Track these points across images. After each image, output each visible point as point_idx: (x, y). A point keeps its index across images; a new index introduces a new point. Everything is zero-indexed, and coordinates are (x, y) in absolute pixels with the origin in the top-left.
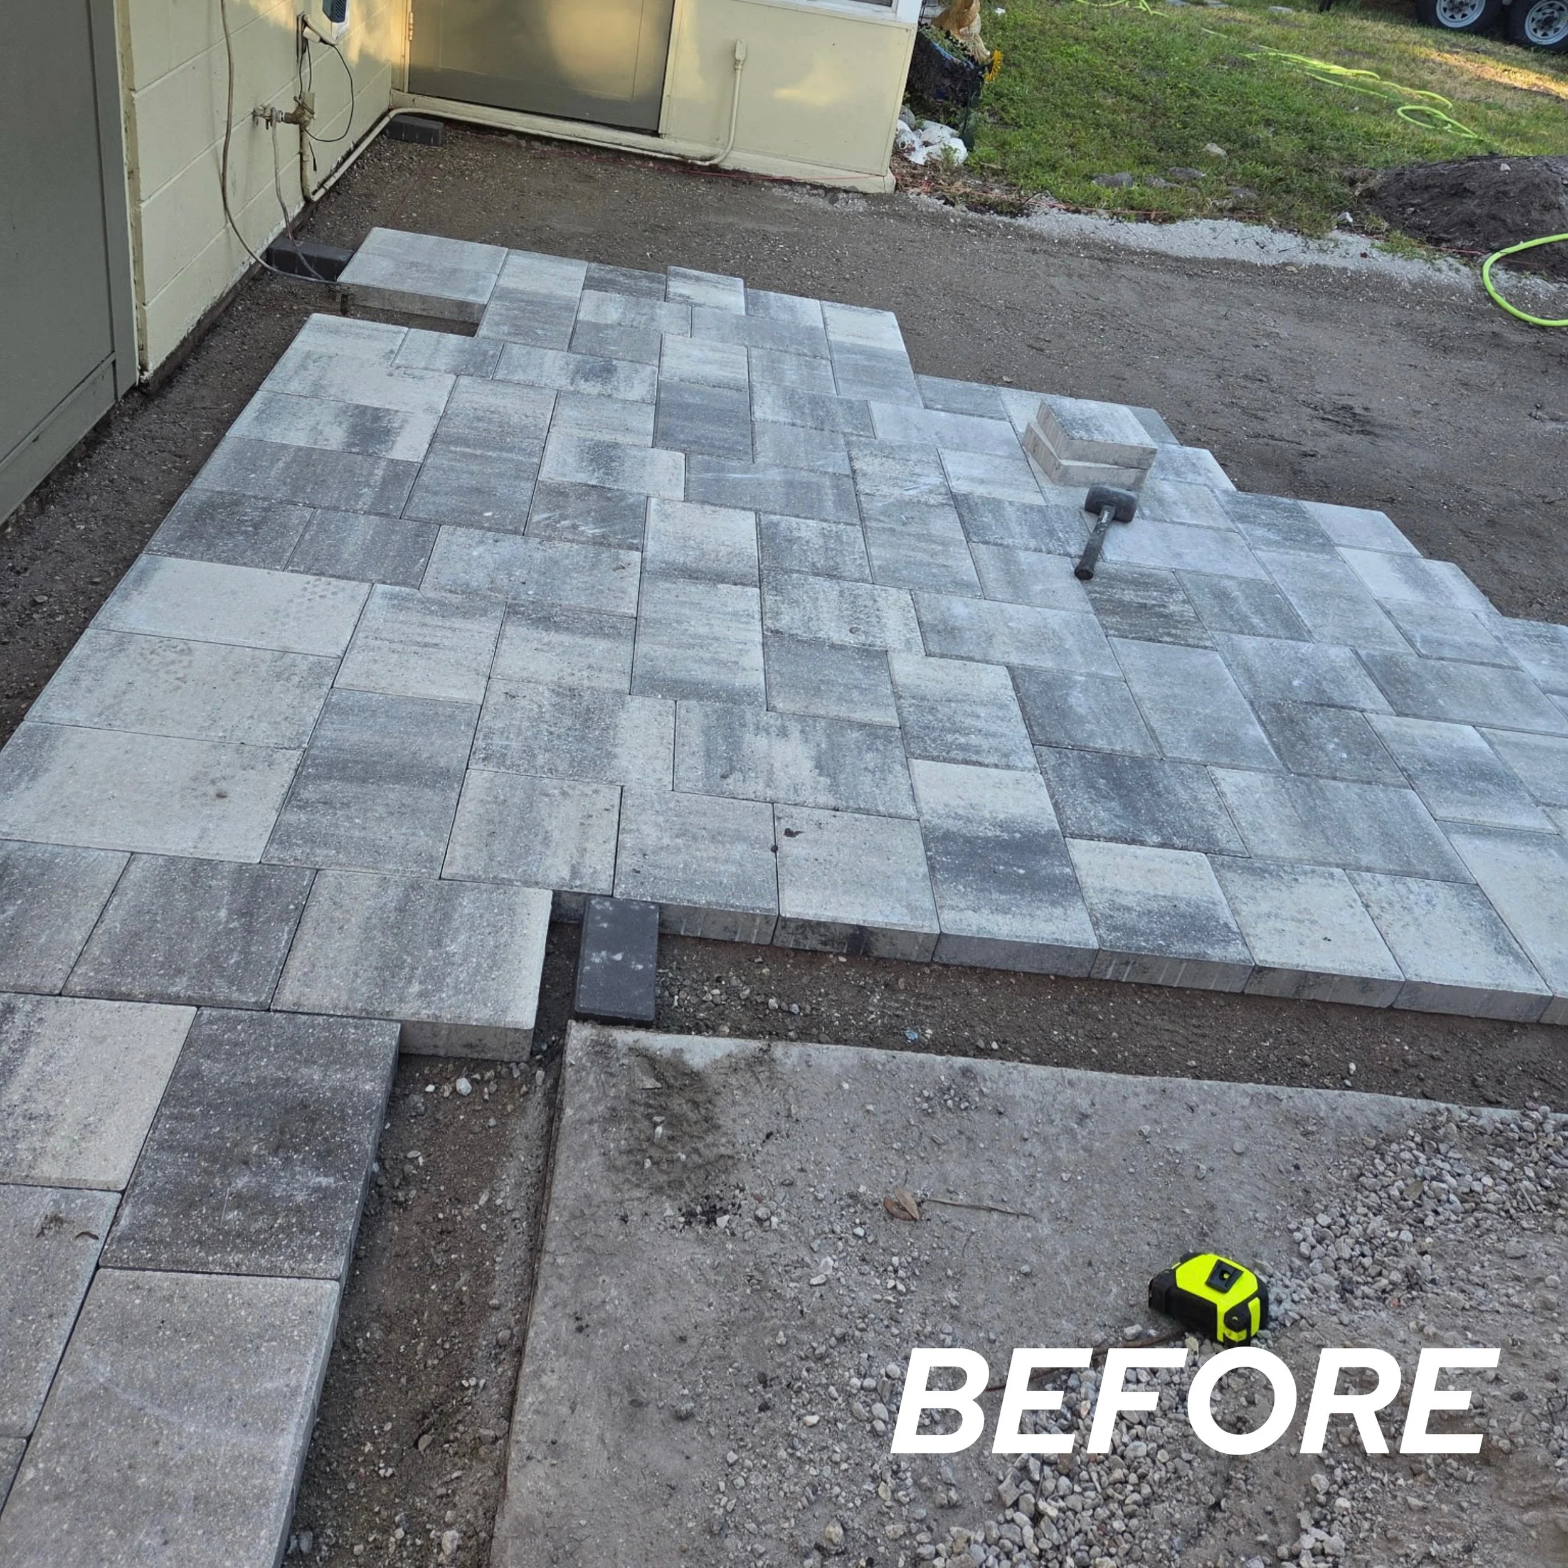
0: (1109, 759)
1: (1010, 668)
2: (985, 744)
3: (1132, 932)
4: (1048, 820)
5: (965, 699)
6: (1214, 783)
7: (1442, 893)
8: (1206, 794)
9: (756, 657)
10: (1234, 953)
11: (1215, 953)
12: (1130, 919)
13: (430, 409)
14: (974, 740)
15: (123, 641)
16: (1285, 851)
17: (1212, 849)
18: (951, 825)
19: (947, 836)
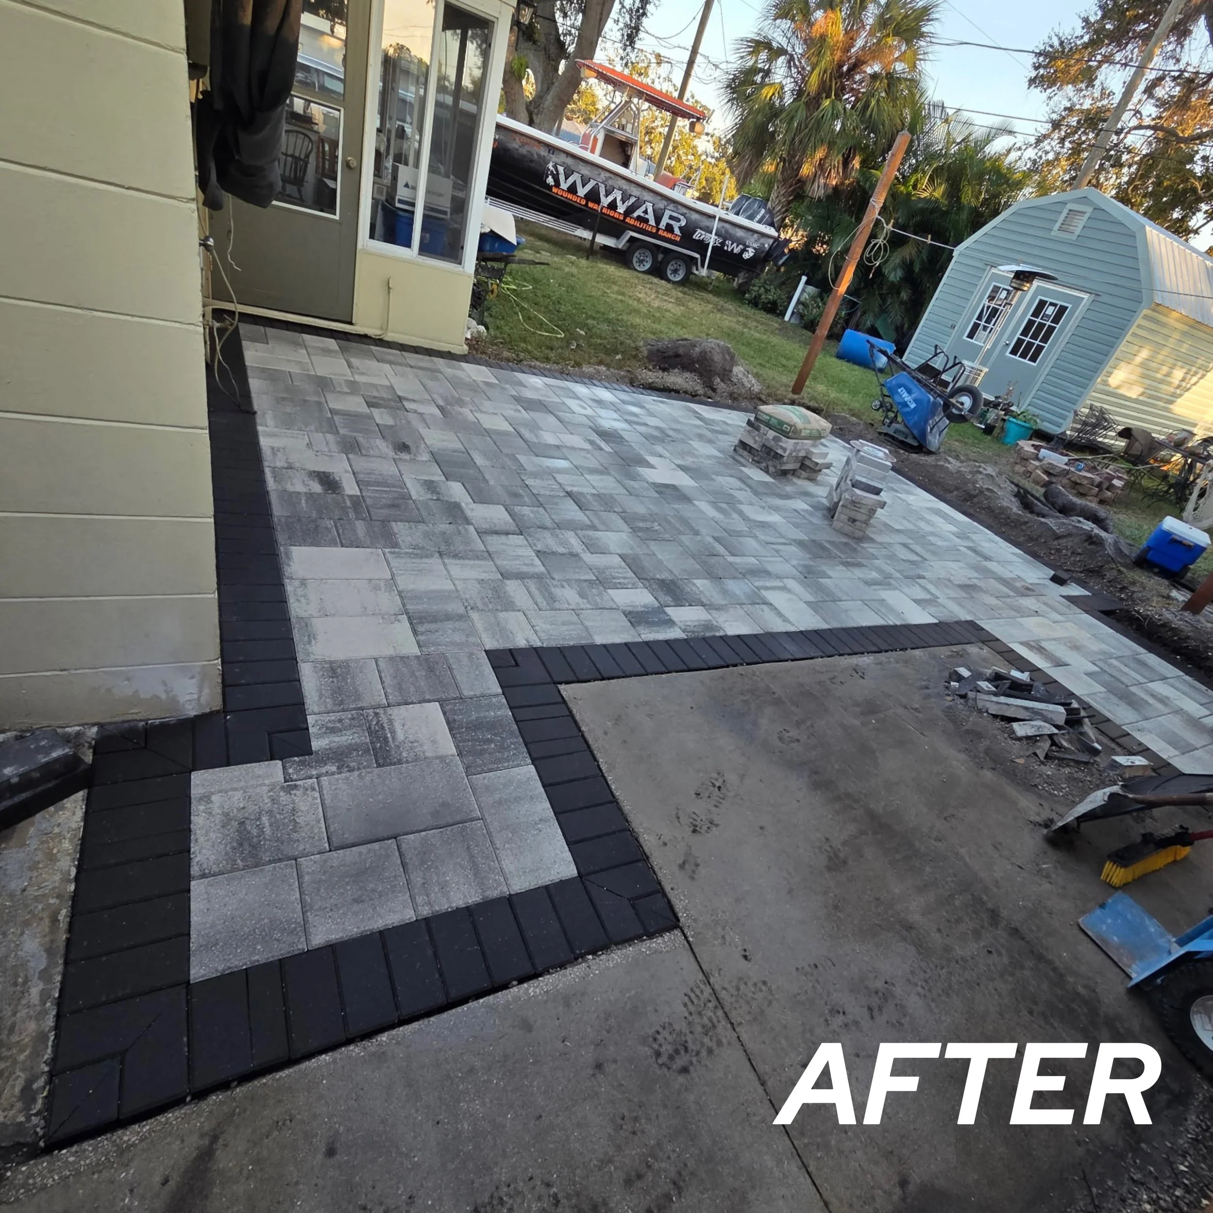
0: (663, 581)
1: (620, 556)
2: (626, 581)
3: (693, 632)
4: (657, 604)
5: (612, 567)
6: (694, 584)
7: (764, 607)
8: (694, 588)
9: (537, 562)
10: (721, 633)
11: (717, 634)
12: (692, 629)
13: (346, 471)
14: (622, 581)
15: (303, 582)
16: (724, 602)
17: (703, 605)
18: (631, 609)
19: (630, 612)
